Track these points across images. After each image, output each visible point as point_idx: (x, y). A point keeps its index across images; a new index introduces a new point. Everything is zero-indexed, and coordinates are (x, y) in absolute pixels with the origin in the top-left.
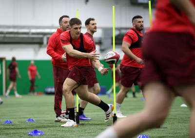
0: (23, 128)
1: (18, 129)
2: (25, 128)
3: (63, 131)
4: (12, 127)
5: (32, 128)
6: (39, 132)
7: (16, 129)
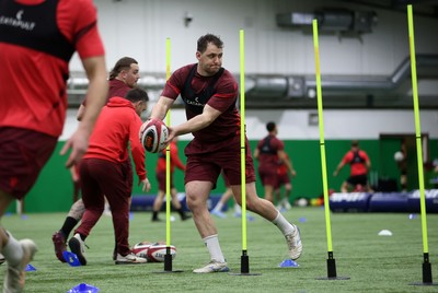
0: (57, 280)
1: (47, 281)
2: (61, 281)
3: (138, 285)
4: (34, 278)
5: (76, 280)
6: (91, 288)
7: (42, 281)
